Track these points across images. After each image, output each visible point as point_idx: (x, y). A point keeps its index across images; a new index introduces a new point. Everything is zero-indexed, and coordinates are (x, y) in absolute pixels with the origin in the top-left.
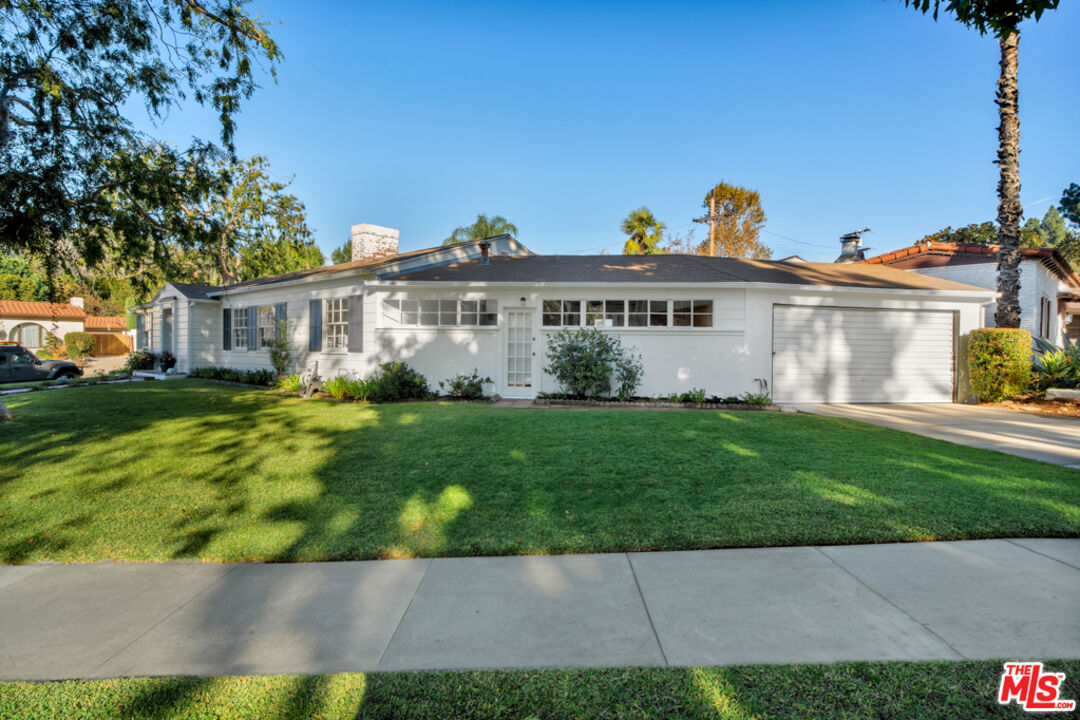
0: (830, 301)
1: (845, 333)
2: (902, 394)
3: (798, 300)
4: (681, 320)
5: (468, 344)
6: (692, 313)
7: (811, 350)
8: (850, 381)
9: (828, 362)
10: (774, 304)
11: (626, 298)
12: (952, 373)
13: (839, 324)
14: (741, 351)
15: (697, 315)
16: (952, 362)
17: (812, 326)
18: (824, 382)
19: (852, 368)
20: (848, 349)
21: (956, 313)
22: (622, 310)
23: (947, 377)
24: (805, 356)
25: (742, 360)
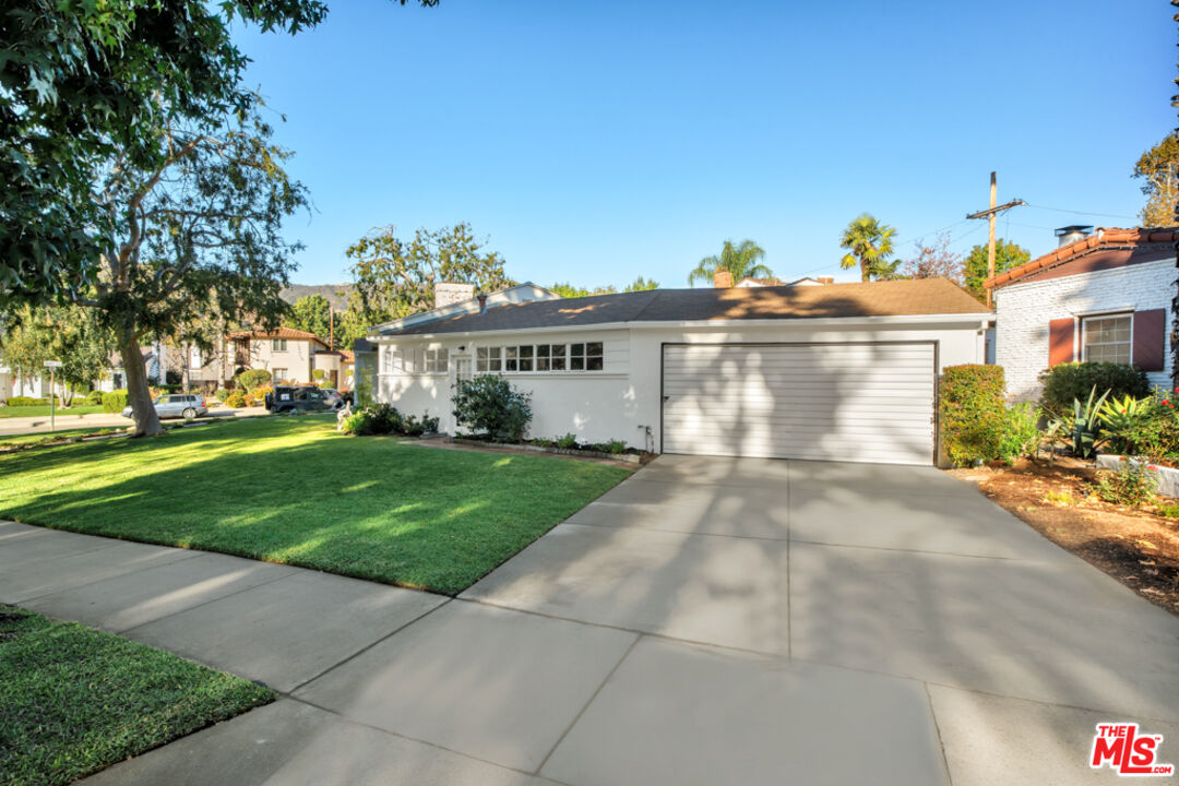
0: (736, 338)
1: (765, 375)
2: (852, 451)
3: (694, 338)
4: (577, 364)
5: (431, 389)
6: (585, 357)
7: (718, 397)
8: (773, 431)
9: (741, 410)
10: (663, 344)
11: (535, 343)
12: (933, 425)
13: (758, 363)
14: (626, 396)
15: (590, 358)
16: (932, 411)
17: (719, 367)
18: (737, 431)
19: (775, 419)
20: (769, 393)
21: (936, 343)
22: (531, 354)
23: (924, 433)
24: (710, 403)
25: (628, 405)
